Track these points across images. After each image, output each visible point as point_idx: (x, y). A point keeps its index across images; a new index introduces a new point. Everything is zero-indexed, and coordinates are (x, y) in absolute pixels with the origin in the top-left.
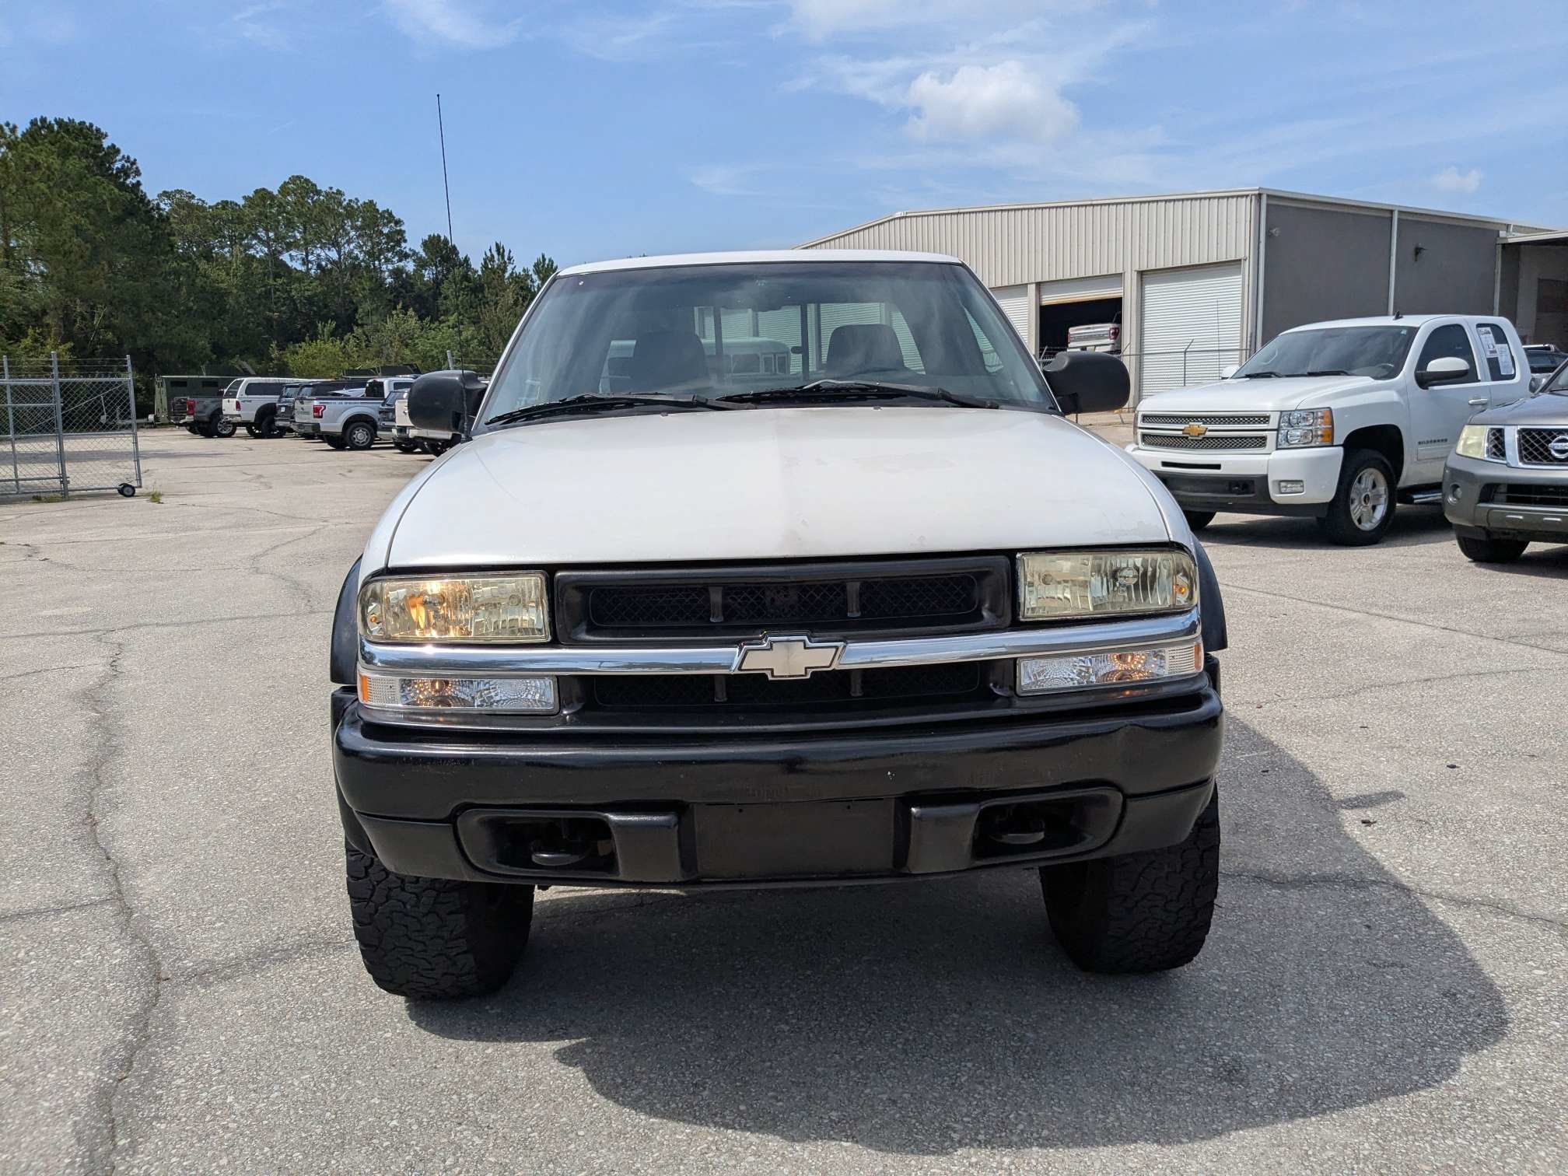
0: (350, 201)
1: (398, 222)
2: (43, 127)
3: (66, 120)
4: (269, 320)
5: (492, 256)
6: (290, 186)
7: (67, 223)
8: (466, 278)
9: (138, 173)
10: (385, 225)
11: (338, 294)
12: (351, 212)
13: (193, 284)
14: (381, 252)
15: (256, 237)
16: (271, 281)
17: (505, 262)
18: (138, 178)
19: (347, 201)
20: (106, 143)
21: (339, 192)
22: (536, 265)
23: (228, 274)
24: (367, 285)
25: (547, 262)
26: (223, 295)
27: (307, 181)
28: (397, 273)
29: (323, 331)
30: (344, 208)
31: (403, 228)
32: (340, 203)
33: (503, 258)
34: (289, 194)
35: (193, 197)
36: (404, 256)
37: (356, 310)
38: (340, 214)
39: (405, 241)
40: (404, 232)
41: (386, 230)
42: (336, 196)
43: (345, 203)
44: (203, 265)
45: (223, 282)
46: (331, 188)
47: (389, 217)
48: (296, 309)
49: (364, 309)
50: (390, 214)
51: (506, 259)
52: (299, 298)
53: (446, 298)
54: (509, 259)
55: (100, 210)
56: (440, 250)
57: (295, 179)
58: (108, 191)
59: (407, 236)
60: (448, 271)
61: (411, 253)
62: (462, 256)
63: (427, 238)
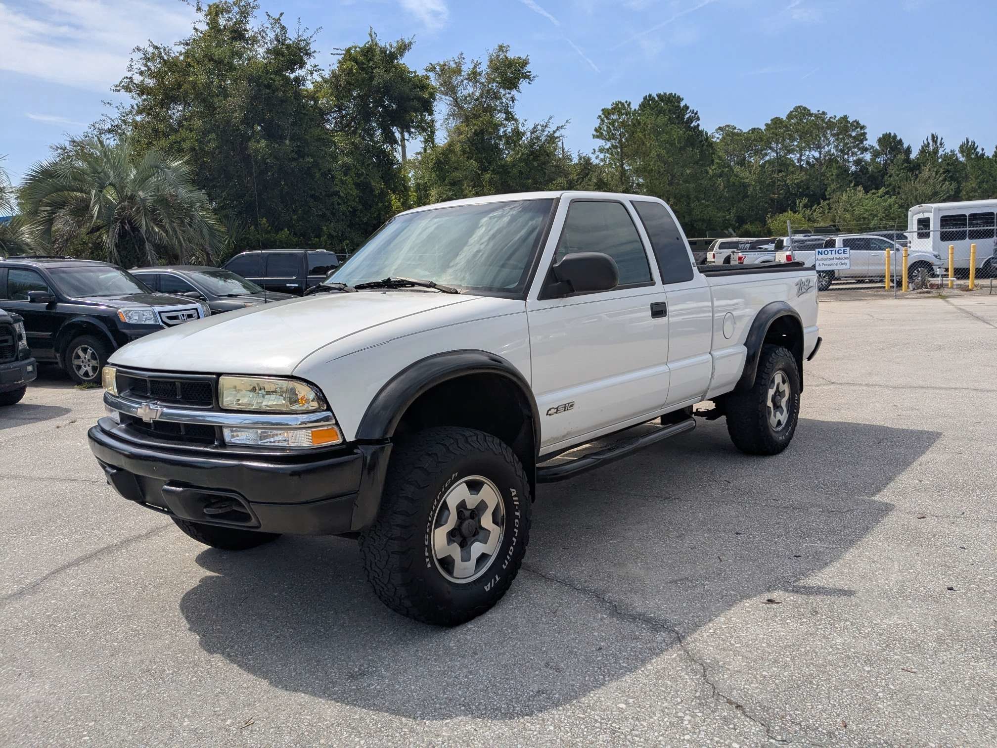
0: (831, 117)
1: (863, 128)
2: (650, 100)
3: (662, 94)
4: (772, 200)
5: (928, 143)
6: (794, 113)
7: (653, 154)
8: (907, 160)
9: (698, 119)
10: (853, 130)
11: (817, 179)
12: (830, 125)
13: (728, 181)
14: (849, 149)
15: (771, 148)
16: (776, 176)
17: (938, 147)
18: (698, 122)
19: (828, 118)
20: (682, 104)
21: (824, 113)
22: (961, 147)
23: (750, 173)
24: (835, 172)
25: (970, 144)
26: (745, 186)
27: (805, 108)
28: (858, 162)
29: (799, 205)
30: (826, 123)
31: (865, 131)
32: (823, 120)
33: (936, 144)
34: (792, 119)
35: (735, 128)
36: (865, 150)
37: (826, 190)
38: (823, 127)
39: (866, 140)
40: (866, 133)
41: (854, 134)
42: (821, 116)
43: (827, 120)
44: (737, 169)
45: (747, 178)
46: (819, 111)
47: (857, 125)
48: (789, 191)
49: (831, 188)
50: (858, 123)
51: (938, 144)
52: (791, 184)
53: (890, 176)
54: (941, 144)
55: (672, 144)
56: (890, 143)
57: (797, 108)
58: (678, 132)
59: (867, 136)
60: (895, 156)
61: (869, 147)
62: (905, 146)
63: (881, 136)
